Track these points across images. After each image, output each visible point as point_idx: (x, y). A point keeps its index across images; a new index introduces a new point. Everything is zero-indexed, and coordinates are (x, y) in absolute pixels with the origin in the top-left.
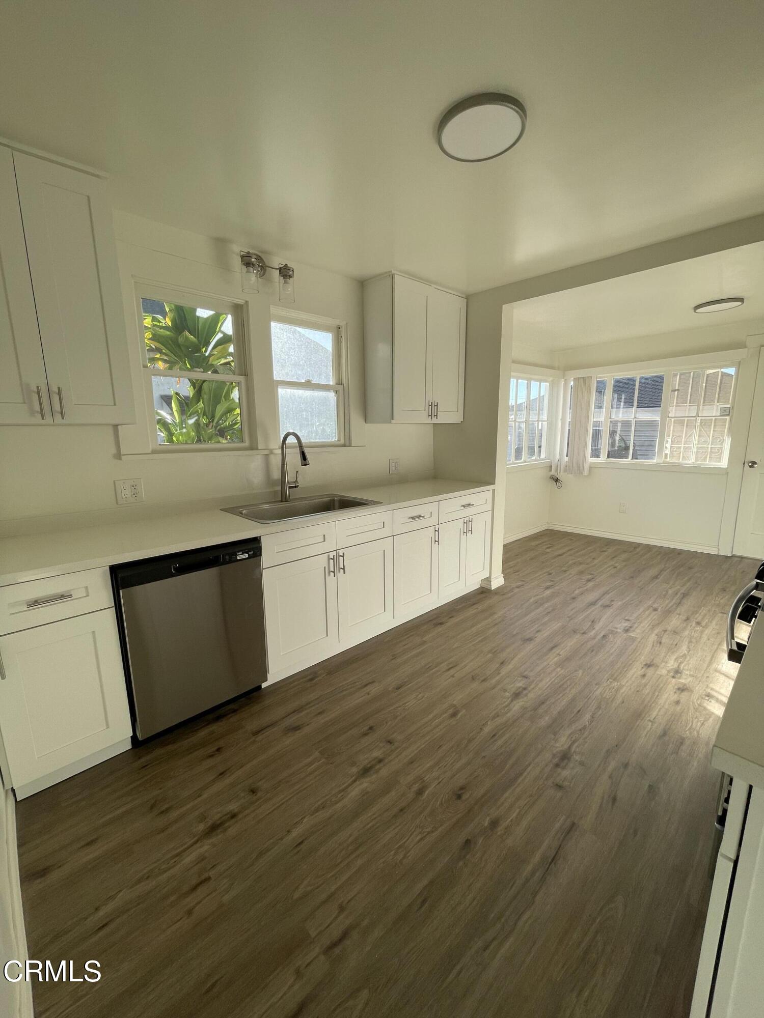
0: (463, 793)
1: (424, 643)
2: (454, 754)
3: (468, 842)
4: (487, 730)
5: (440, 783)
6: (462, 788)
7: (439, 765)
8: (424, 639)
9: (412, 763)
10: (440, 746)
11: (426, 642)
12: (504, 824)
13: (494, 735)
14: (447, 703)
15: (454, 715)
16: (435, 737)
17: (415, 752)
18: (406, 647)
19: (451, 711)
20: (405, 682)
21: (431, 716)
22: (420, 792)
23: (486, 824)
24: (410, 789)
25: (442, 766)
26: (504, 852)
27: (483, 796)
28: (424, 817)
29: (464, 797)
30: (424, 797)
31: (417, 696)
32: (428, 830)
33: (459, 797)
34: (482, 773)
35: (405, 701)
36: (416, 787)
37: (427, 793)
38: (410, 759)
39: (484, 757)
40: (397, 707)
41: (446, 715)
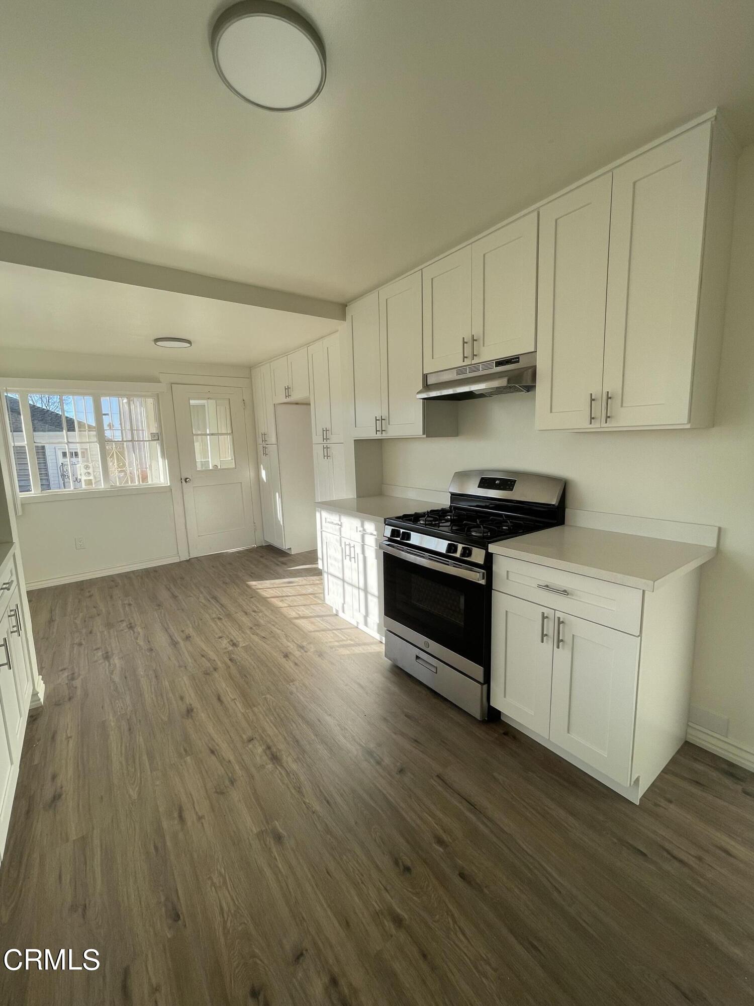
0: (402, 862)
1: (84, 841)
2: (345, 857)
3: (462, 876)
4: (317, 807)
5: (386, 889)
6: (396, 862)
7: (358, 883)
8: (73, 836)
9: (347, 923)
10: (328, 873)
11: (83, 838)
12: (441, 832)
13: (328, 802)
14: (252, 842)
15: (278, 838)
16: (310, 876)
17: (329, 913)
18: (67, 878)
19: (270, 841)
20: (167, 899)
21: (268, 872)
22: (398, 921)
23: (441, 849)
24: (392, 936)
25: (361, 879)
26: (469, 842)
27: (408, 842)
28: (434, 923)
29: (408, 863)
30: (406, 916)
31: (213, 884)
32: (451, 922)
33: (407, 869)
34: (378, 833)
35: (217, 910)
36: (389, 925)
37: (399, 910)
38: (341, 926)
39: (356, 823)
40: (224, 928)
41: (274, 850)
